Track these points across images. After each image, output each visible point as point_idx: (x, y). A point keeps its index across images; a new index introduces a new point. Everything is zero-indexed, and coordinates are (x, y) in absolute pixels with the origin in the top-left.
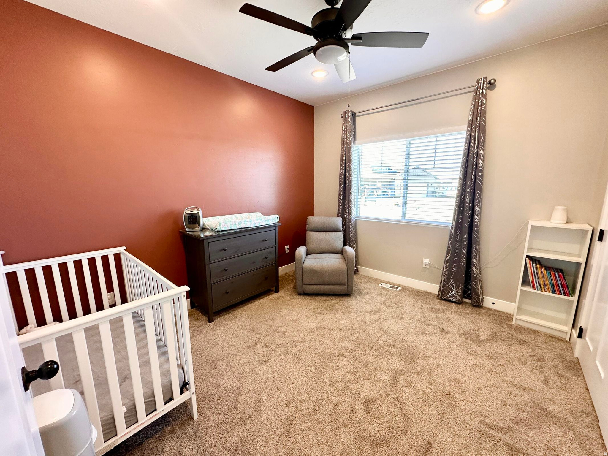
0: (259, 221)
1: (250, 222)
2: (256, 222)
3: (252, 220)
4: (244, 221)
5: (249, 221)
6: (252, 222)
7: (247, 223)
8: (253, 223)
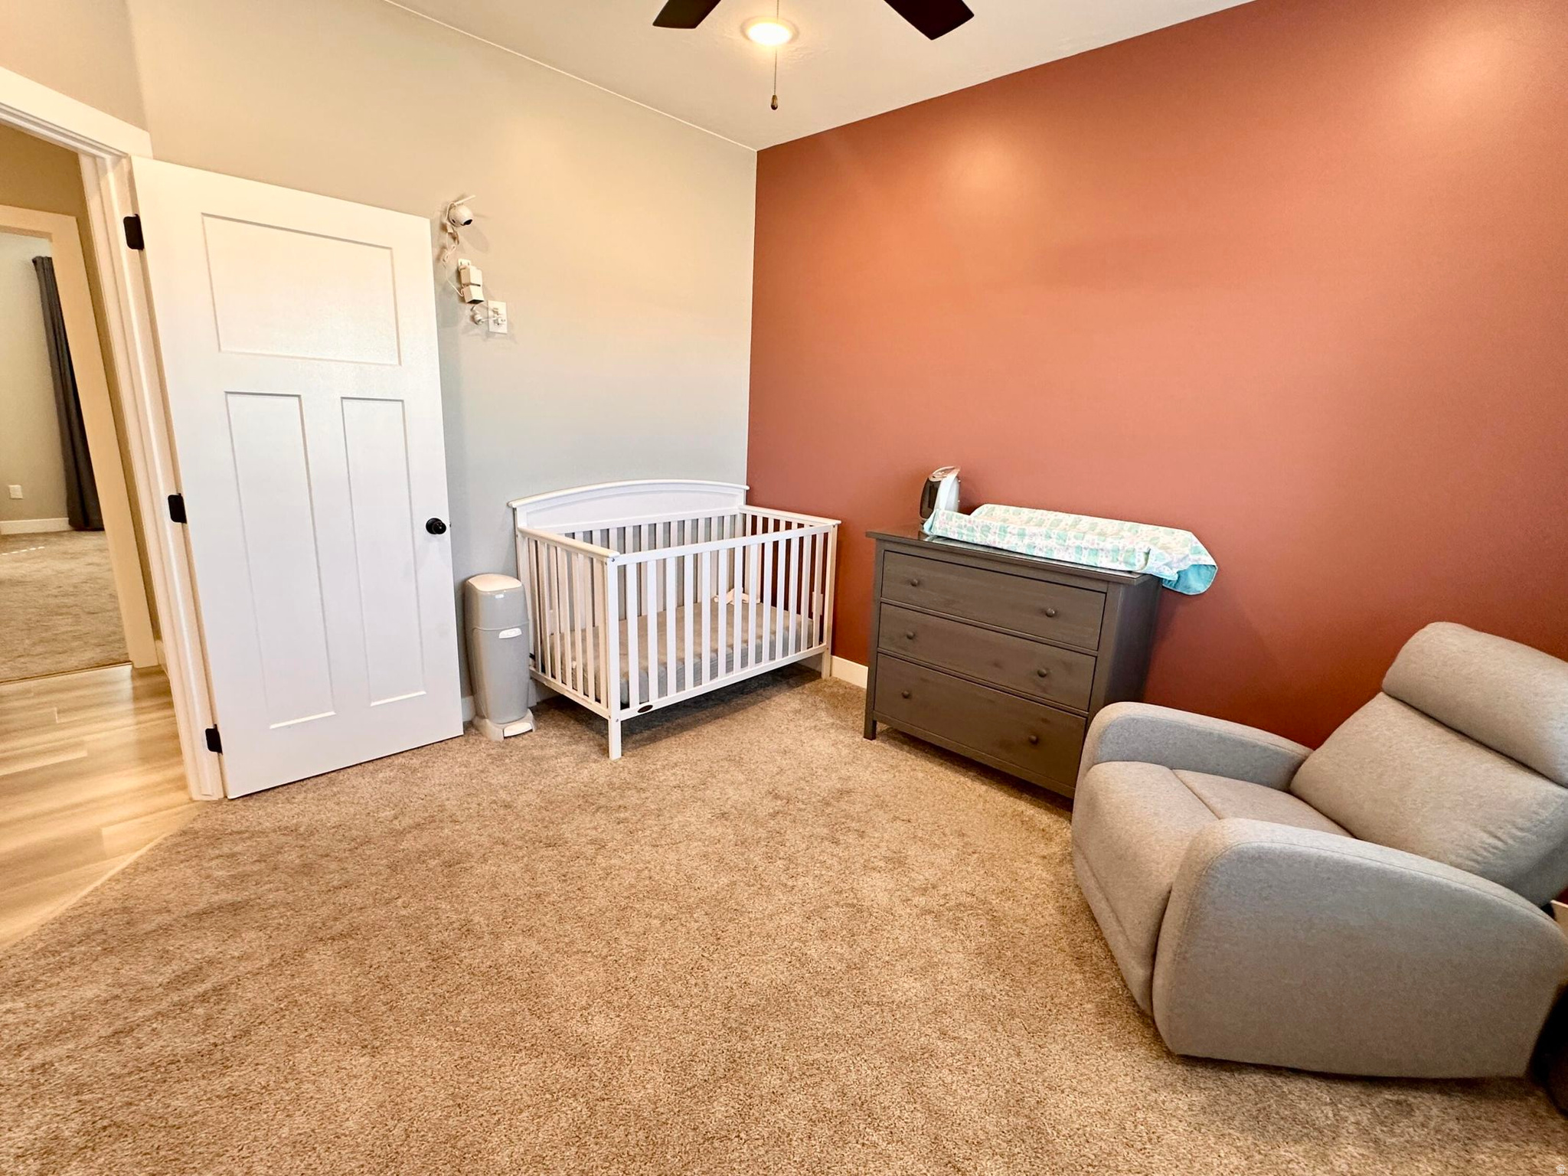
0: (1052, 543)
1: (1019, 535)
2: (1040, 542)
3: (1027, 532)
4: (1000, 528)
5: (1015, 531)
6: (1027, 537)
7: (1008, 535)
8: (1027, 541)
